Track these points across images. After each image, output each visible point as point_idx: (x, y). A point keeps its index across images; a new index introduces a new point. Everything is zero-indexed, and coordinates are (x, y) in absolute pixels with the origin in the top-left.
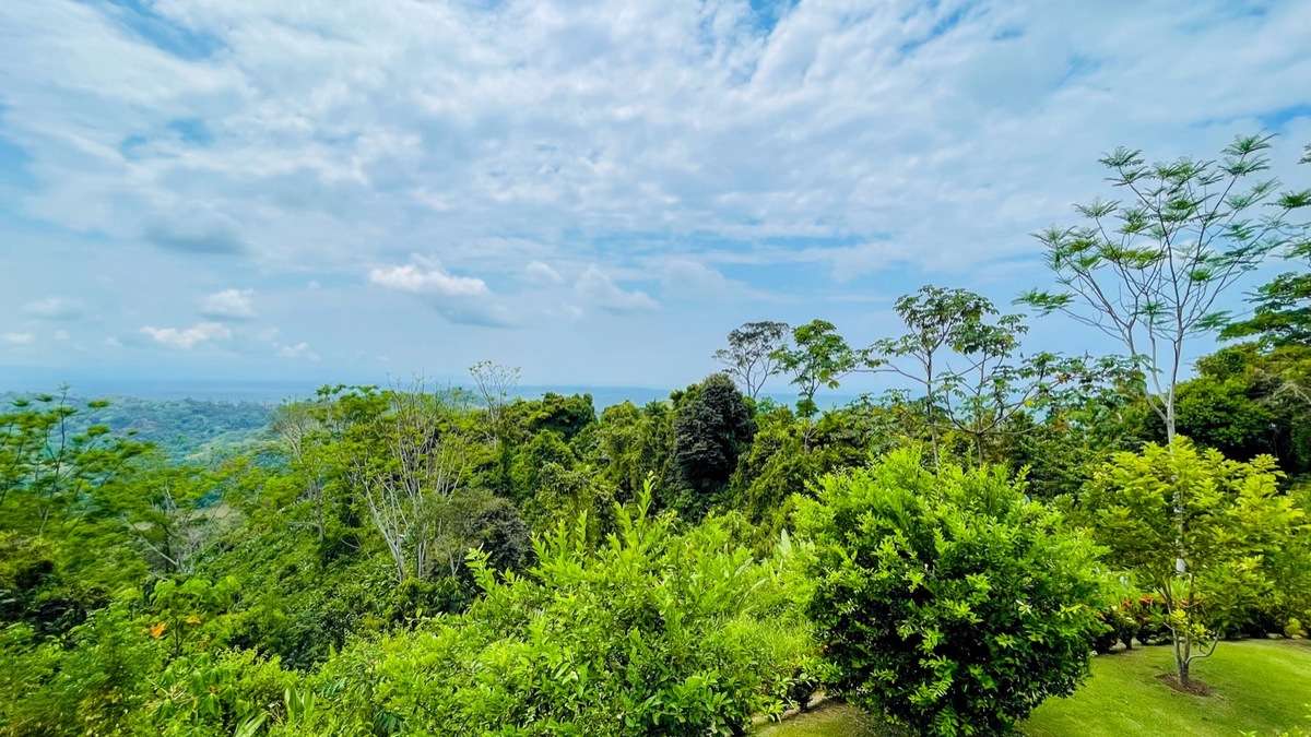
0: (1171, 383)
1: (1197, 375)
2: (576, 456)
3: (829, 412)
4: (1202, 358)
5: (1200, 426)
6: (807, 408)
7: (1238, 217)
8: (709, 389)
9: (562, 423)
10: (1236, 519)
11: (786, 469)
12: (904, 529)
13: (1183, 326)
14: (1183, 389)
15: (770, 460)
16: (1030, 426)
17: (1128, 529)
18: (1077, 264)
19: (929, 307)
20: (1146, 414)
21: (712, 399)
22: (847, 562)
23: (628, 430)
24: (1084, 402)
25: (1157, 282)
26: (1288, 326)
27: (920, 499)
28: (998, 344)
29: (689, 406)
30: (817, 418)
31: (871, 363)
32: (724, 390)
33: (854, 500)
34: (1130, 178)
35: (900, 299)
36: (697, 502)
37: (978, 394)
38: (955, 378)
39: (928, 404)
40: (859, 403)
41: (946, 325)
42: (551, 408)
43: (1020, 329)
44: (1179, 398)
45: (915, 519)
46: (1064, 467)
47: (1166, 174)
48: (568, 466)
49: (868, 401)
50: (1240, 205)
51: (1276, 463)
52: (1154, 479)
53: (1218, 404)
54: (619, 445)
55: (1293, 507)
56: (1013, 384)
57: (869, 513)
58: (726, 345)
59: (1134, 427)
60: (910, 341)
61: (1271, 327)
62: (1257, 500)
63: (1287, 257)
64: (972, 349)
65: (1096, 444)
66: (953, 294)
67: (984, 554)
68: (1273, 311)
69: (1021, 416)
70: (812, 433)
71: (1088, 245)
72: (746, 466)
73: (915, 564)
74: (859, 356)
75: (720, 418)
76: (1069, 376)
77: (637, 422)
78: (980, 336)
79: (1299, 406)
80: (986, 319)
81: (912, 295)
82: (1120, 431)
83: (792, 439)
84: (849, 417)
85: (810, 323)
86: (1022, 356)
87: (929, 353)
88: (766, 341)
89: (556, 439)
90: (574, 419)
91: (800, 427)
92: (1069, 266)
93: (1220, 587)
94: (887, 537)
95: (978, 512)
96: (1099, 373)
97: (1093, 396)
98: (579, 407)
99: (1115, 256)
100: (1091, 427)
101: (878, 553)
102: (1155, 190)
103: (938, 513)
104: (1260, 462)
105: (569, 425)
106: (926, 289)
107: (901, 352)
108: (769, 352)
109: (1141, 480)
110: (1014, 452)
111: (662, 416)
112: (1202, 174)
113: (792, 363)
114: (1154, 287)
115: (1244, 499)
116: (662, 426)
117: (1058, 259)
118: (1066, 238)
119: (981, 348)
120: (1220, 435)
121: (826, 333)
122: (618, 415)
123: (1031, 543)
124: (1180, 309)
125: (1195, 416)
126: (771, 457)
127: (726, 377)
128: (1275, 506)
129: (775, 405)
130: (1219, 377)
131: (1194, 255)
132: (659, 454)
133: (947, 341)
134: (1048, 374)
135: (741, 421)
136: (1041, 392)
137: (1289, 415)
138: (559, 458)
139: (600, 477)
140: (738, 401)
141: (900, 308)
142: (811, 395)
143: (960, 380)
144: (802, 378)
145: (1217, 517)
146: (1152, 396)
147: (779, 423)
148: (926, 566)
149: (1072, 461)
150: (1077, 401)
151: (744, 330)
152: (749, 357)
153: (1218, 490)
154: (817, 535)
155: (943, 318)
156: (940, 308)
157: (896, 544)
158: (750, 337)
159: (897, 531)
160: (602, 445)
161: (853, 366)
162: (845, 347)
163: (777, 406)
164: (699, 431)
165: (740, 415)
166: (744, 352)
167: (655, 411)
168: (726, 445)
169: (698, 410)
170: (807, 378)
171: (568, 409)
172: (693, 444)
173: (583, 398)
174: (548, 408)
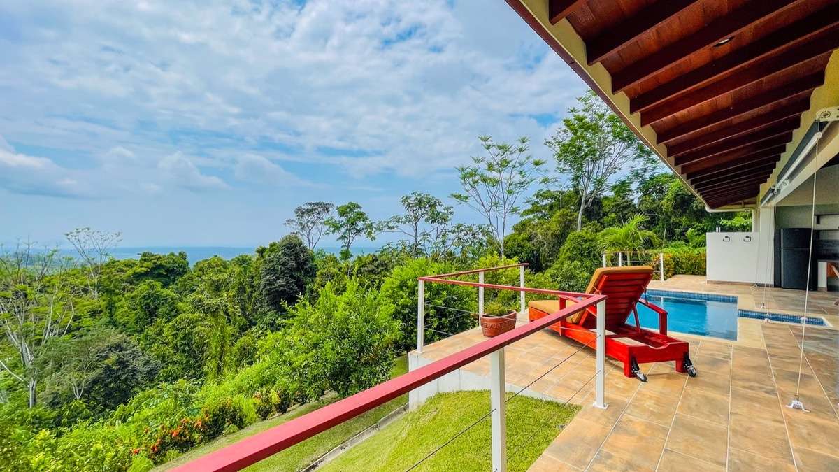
0: (503, 236)
3: (360, 256)
4: (515, 225)
6: (346, 255)
8: (285, 245)
9: (160, 275)
13: (506, 212)
14: (507, 238)
18: (471, 183)
19: (415, 201)
21: (289, 251)
23: (222, 276)
25: (498, 193)
26: (541, 211)
28: (443, 220)
29: (272, 256)
30: (352, 261)
31: (390, 228)
32: (296, 245)
34: (488, 148)
35: (403, 197)
37: (436, 241)
38: (427, 234)
39: (415, 247)
41: (423, 210)
42: (150, 264)
43: (451, 213)
44: (506, 242)
47: (500, 148)
49: (390, 246)
50: (521, 164)
53: (518, 244)
56: (449, 237)
58: (294, 217)
60: (408, 217)
61: (536, 212)
63: (539, 184)
64: (433, 222)
66: (425, 196)
68: (537, 205)
70: (350, 269)
71: (475, 175)
72: (312, 291)
75: (294, 263)
76: (468, 233)
78: (436, 216)
79: (542, 244)
80: (439, 209)
83: (340, 272)
85: (347, 204)
86: (451, 224)
87: (416, 223)
88: (319, 214)
89: (160, 287)
90: (170, 271)
91: (343, 266)
92: (468, 184)
96: (478, 232)
97: (475, 241)
98: (175, 263)
99: (484, 180)
102: (497, 154)
105: (166, 276)
106: (414, 194)
107: (404, 222)
108: (321, 221)
111: (250, 264)
113: (337, 228)
114: (497, 195)
116: (250, 272)
117: (464, 180)
118: (467, 170)
119: (437, 221)
121: (357, 210)
122: (210, 266)
127: (295, 237)
129: (326, 254)
130: (519, 233)
131: (509, 183)
133: (423, 217)
134: (461, 232)
135: (307, 264)
136: (458, 240)
137: (539, 248)
140: (305, 252)
141: (403, 202)
142: (348, 247)
143: (429, 235)
144: (343, 237)
146: (497, 241)
147: (331, 264)
151: (306, 207)
152: (309, 224)
155: (421, 207)
156: (420, 202)
158: (309, 211)
162: (366, 218)
163: (328, 254)
164: (279, 273)
165: (307, 260)
166: (306, 221)
167: (243, 261)
168: (298, 280)
169: (279, 259)
170: (345, 237)
171: (165, 264)
172: (276, 281)
173: (178, 255)
174: (146, 264)
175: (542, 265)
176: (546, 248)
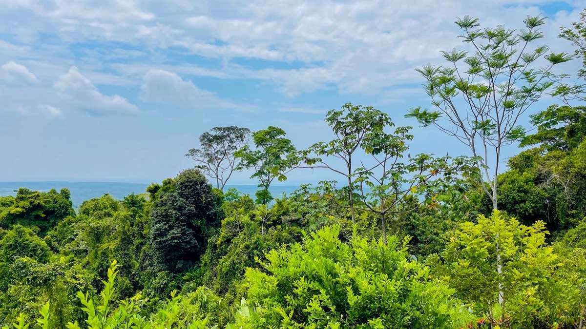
0: (495, 174)
1: (509, 169)
2: (52, 248)
3: (281, 199)
4: (511, 158)
5: (510, 202)
6: (264, 197)
7: (528, 68)
8: (182, 183)
9: (37, 217)
10: (525, 263)
11: (247, 247)
12: (327, 289)
13: (501, 137)
14: (502, 178)
15: (235, 240)
16: (416, 206)
17: (469, 275)
18: (443, 93)
19: (349, 119)
20: (482, 196)
21: (186, 192)
22: (286, 319)
23: (106, 222)
24: (447, 189)
25: (487, 107)
26: (554, 138)
27: (337, 265)
28: (394, 148)
29: (165, 198)
30: (271, 206)
31: (309, 161)
32: (196, 183)
33: (292, 269)
34: (472, 37)
35: (329, 113)
36: (171, 281)
37: (382, 184)
38: (366, 172)
39: (349, 191)
40: (301, 192)
41: (361, 133)
42: (26, 203)
43: (408, 137)
44: (500, 184)
45: (334, 280)
46: (437, 234)
47: (491, 36)
48: (43, 259)
49: (307, 190)
50: (529, 60)
51: (545, 226)
52: (483, 240)
53: (519, 188)
54: (97, 236)
55: (553, 253)
56: (404, 176)
57: (302, 279)
58: (198, 145)
59: (476, 205)
60: (336, 145)
61: (546, 139)
62: (535, 250)
63: (553, 95)
64: (377, 151)
65: (455, 217)
66: (365, 110)
67: (380, 302)
68: (547, 129)
69: (411, 199)
70: (267, 217)
71: (449, 80)
72: (215, 247)
73: (333, 316)
74: (301, 156)
75: (192, 207)
76: (438, 170)
77: (115, 214)
78: (383, 141)
79: (560, 188)
80: (387, 130)
81: (338, 110)
82: (468, 207)
83: (252, 222)
84: (293, 204)
85: (266, 129)
86: (409, 156)
87: (349, 154)
88: (232, 142)
89: (31, 234)
90: (50, 213)
91: (258, 213)
92: (438, 94)
93: (517, 308)
94: (315, 296)
95: (377, 271)
96: (455, 169)
97: (451, 185)
98: (56, 202)
99: (464, 88)
100: (452, 206)
101: (308, 310)
102: (486, 45)
103: (351, 275)
104: (537, 226)
105: (45, 219)
106: (347, 106)
107: (331, 152)
108: (234, 151)
109: (475, 241)
110: (407, 225)
111: (140, 207)
112: (510, 38)
113: (252, 161)
114: (486, 111)
115: (528, 250)
116: (141, 216)
117: (432, 88)
118: (437, 74)
119: (383, 151)
120: (521, 208)
121: (279, 137)
122: (96, 208)
123: (410, 291)
124: (499, 125)
125: (508, 196)
126: (235, 238)
127: (198, 173)
128: (544, 253)
129: (239, 195)
130: (520, 171)
131: (506, 91)
132: (137, 241)
133: (362, 145)
134: (425, 169)
135: (211, 209)
136: (421, 181)
137: (555, 195)
138: (33, 252)
139: (77, 267)
140: (208, 193)
141: (329, 119)
142: (267, 186)
143: (370, 174)
144: (260, 173)
145: (515, 262)
146: (485, 183)
147: (242, 210)
148: (342, 316)
149: (442, 229)
150: (442, 188)
151: (214, 133)
152: (218, 155)
153: (516, 245)
154: (264, 300)
155: (359, 128)
156: (357, 120)
157: (321, 301)
158: (218, 139)
159: (323, 291)
160: (80, 236)
161: (297, 163)
162: (292, 148)
163: (241, 195)
164: (173, 219)
165: (210, 204)
166: (213, 152)
167: (133, 203)
168: (197, 230)
169: (173, 201)
170: (264, 173)
171: (44, 204)
172: (168, 231)
173: (60, 193)
174: (22, 203)
175: (558, 220)
176: (567, 194)
